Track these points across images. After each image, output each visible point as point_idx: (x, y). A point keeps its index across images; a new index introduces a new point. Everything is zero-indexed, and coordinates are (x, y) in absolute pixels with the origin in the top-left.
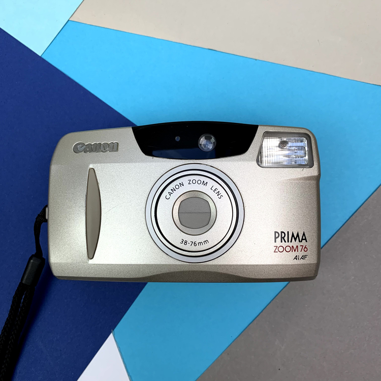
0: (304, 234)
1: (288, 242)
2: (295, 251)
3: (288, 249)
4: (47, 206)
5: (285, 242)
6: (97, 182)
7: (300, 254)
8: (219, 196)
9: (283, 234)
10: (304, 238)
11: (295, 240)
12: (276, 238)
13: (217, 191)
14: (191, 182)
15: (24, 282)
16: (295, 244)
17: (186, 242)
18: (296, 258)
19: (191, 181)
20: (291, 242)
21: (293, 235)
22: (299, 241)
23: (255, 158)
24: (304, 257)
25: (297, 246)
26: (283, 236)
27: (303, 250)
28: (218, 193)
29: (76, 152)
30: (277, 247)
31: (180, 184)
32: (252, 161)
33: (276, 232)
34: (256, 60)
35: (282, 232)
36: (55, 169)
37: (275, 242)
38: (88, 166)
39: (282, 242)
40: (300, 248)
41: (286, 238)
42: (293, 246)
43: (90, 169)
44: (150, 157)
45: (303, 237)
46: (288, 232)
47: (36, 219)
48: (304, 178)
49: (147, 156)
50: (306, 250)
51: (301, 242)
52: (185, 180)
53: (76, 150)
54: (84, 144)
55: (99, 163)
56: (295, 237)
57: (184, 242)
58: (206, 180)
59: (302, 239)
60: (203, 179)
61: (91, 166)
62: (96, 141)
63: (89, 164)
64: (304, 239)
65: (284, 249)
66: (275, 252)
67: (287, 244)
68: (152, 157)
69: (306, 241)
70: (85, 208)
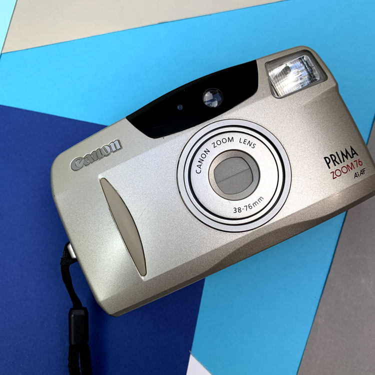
0: (352, 149)
1: (341, 163)
2: (352, 169)
3: (345, 170)
4: (69, 242)
5: (339, 164)
6: (115, 190)
7: (358, 170)
8: (252, 146)
9: (333, 157)
10: (354, 152)
11: (347, 157)
12: (328, 164)
13: (247, 142)
14: (216, 145)
15: (73, 343)
16: (348, 161)
17: (240, 209)
18: (356, 176)
19: (216, 143)
20: (344, 161)
21: (343, 154)
22: (352, 158)
23: (269, 92)
24: (362, 172)
25: (352, 163)
26: (334, 159)
27: (358, 165)
28: (250, 144)
29: (76, 170)
30: (333, 172)
31: (205, 151)
32: (268, 96)
33: (325, 158)
34: (210, 15)
35: (331, 155)
36: (61, 198)
37: (329, 168)
38: (97, 178)
39: (335, 165)
40: (355, 164)
41: (337, 160)
42: (348, 165)
43: (100, 181)
44: (160, 138)
45: (352, 152)
46: (337, 153)
47: (61, 264)
48: (325, 92)
49: (156, 139)
50: (361, 163)
51: (353, 157)
52: (208, 146)
53: (75, 168)
54: (81, 158)
55: (107, 169)
56: (345, 155)
57: (237, 210)
58: (230, 135)
59: (353, 154)
60: (226, 136)
61: (100, 177)
62: (94, 149)
63: (97, 175)
64: (354, 154)
65: (341, 171)
66: (334, 178)
67: (341, 165)
68: (162, 138)
69: (357, 155)
70: (114, 223)
